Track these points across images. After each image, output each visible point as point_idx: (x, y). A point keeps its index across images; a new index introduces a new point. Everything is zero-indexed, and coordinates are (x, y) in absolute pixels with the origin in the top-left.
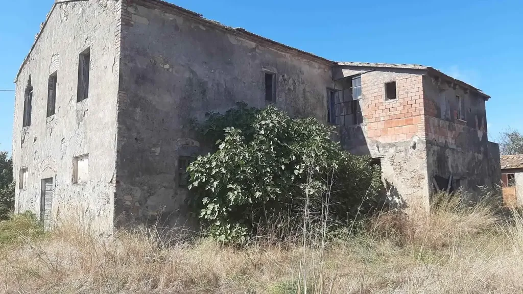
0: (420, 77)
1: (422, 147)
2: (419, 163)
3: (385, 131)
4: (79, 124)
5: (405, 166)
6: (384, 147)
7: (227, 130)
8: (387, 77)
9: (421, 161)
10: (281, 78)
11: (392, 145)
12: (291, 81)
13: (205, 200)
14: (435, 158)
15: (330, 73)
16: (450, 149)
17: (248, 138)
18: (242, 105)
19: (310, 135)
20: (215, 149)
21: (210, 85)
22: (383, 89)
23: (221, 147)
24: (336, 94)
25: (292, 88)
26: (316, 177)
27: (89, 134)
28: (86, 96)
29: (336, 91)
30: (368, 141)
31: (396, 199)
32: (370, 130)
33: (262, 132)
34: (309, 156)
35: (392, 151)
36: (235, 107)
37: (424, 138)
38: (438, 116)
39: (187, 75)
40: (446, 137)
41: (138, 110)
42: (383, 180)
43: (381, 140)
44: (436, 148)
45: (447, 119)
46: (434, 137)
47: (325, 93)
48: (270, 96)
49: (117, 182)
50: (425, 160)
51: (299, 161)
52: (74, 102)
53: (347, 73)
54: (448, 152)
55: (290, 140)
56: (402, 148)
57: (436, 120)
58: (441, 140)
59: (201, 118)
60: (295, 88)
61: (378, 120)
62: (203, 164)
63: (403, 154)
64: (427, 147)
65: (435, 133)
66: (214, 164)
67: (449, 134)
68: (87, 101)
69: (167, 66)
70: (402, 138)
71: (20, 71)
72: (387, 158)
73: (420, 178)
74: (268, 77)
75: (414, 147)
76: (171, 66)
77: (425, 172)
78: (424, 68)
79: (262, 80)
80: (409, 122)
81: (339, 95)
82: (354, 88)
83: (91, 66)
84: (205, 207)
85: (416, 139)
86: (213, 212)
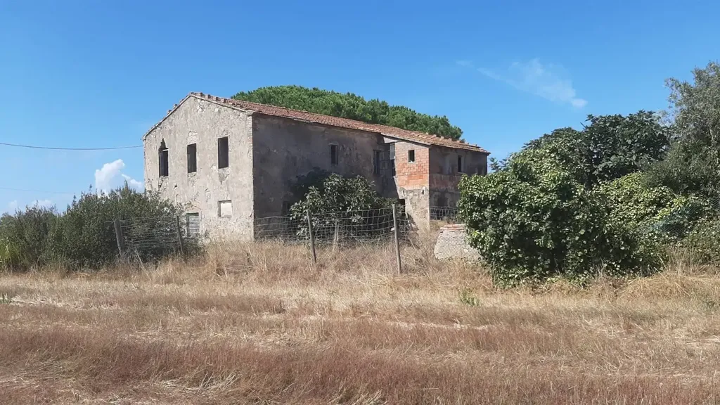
0: (428, 149)
1: (427, 193)
2: (425, 203)
3: (408, 182)
4: (221, 182)
5: (418, 205)
6: (407, 192)
7: (310, 188)
8: (410, 147)
9: (426, 202)
10: (341, 148)
11: (411, 191)
12: (348, 149)
13: (299, 226)
14: (436, 200)
15: (376, 139)
16: (450, 193)
17: (322, 191)
18: (317, 168)
19: (357, 188)
20: (304, 199)
21: (298, 159)
22: (407, 154)
23: (308, 197)
24: (381, 154)
25: (349, 153)
26: (360, 213)
27: (231, 189)
28: (227, 165)
29: (380, 151)
30: (398, 188)
31: (413, 226)
32: (399, 180)
33: (329, 188)
34: (355, 202)
35: (411, 195)
36: (313, 170)
37: (428, 188)
38: (441, 172)
39: (286, 154)
40: (446, 185)
41: (262, 177)
42: (406, 213)
43: (406, 188)
44: (437, 193)
45: (449, 174)
46: (436, 186)
47: (371, 153)
48: (334, 161)
49: (255, 217)
50: (428, 201)
51: (350, 204)
52: (215, 168)
53: (387, 140)
54: (447, 195)
55: (345, 192)
56: (416, 193)
57: (439, 175)
58: (443, 188)
59: (294, 179)
60: (350, 154)
61: (404, 174)
62: (298, 207)
63: (417, 197)
64: (430, 193)
65: (437, 183)
66: (304, 207)
67: (449, 183)
68: (228, 170)
69: (275, 151)
70: (417, 187)
71: (150, 133)
72: (408, 200)
73: (426, 212)
74: (333, 147)
75: (423, 193)
76: (278, 150)
77: (428, 209)
78: (430, 144)
79: (329, 150)
80: (421, 177)
81: (382, 155)
82: (391, 151)
83: (230, 149)
84: (300, 229)
85: (424, 188)
86: (304, 232)
